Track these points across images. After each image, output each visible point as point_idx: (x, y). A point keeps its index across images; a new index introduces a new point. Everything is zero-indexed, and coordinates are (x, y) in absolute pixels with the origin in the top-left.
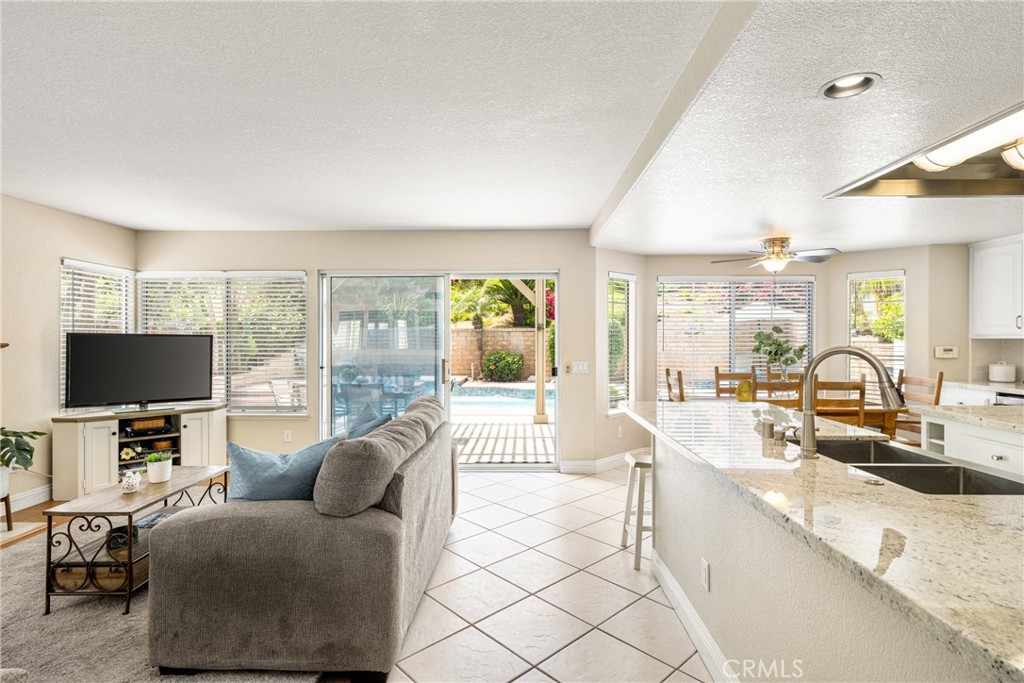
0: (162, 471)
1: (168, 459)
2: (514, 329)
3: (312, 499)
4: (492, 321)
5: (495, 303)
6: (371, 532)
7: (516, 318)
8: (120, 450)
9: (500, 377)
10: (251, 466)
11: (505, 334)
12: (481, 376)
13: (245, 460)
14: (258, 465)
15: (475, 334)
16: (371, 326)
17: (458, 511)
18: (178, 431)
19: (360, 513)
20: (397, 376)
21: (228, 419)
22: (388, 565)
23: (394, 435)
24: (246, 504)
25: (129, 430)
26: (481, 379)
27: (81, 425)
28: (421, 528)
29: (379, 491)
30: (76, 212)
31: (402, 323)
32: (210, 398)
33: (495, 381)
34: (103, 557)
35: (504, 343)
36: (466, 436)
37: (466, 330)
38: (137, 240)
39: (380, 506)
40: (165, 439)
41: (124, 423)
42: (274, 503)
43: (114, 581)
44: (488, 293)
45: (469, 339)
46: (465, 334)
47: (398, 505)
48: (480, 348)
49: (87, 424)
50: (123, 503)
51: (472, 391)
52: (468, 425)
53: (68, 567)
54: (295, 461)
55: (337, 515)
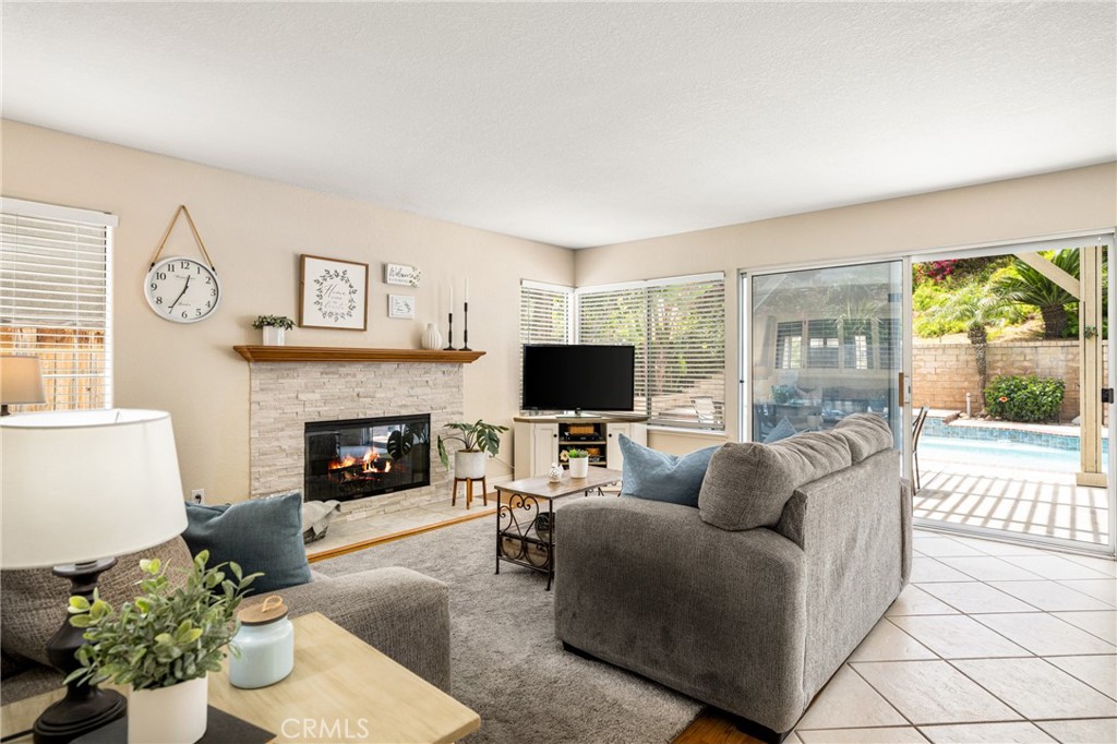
0: (580, 466)
1: (585, 456)
2: (1046, 343)
3: (695, 505)
4: (1002, 332)
5: (1010, 303)
6: (760, 554)
7: (1048, 326)
8: (560, 452)
9: (1017, 414)
10: (640, 462)
11: (1028, 351)
12: (983, 412)
13: (634, 454)
14: (646, 461)
15: (973, 351)
16: (815, 343)
17: (913, 576)
18: (605, 439)
19: (748, 530)
20: (843, 400)
21: (648, 431)
22: (780, 599)
23: (800, 448)
24: (634, 500)
25: (567, 434)
26: (982, 416)
27: (532, 425)
28: (839, 572)
29: (772, 508)
30: (536, 239)
31: (861, 341)
32: (632, 410)
33: (1009, 420)
34: (532, 534)
35: (1026, 364)
36: (948, 488)
37: (957, 346)
38: (575, 257)
39: (776, 528)
40: (595, 446)
41: (564, 427)
42: (660, 503)
43: (540, 558)
44: (996, 290)
45: (963, 358)
46: (956, 352)
47: (798, 530)
48: (982, 371)
49: (537, 425)
50: (548, 489)
51: (966, 433)
52: (952, 476)
53: (511, 537)
54: (683, 462)
55: (723, 527)
